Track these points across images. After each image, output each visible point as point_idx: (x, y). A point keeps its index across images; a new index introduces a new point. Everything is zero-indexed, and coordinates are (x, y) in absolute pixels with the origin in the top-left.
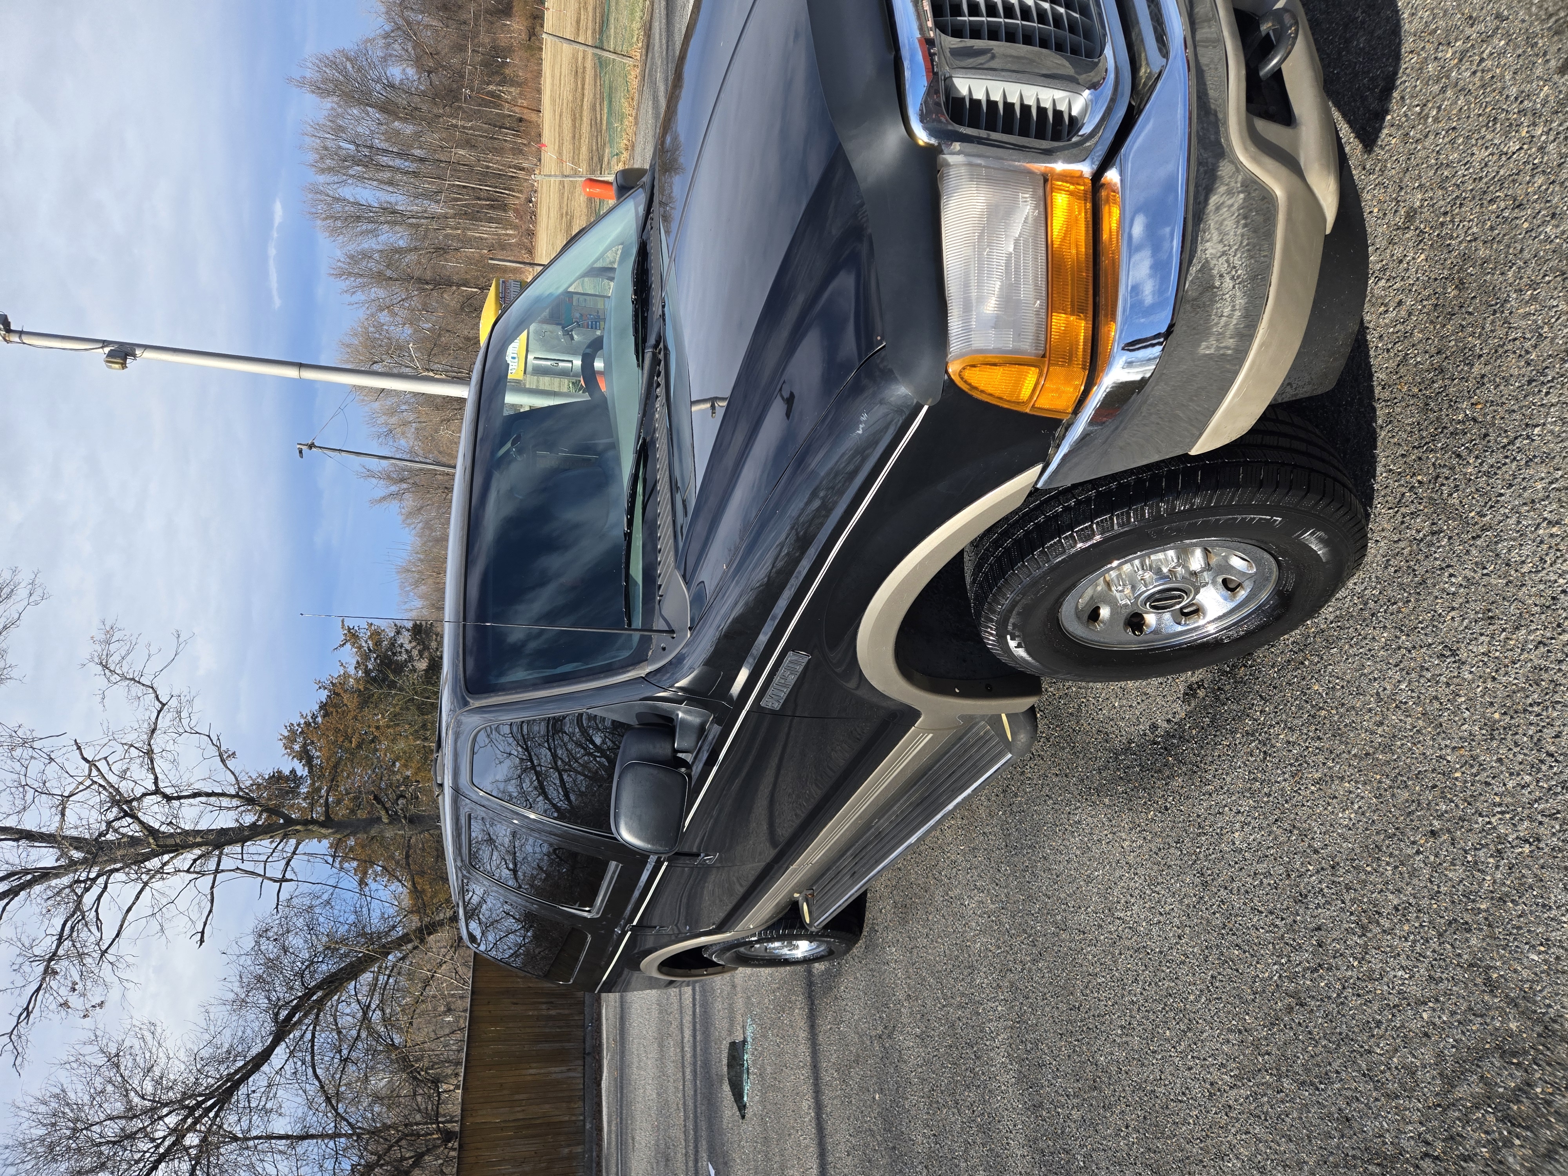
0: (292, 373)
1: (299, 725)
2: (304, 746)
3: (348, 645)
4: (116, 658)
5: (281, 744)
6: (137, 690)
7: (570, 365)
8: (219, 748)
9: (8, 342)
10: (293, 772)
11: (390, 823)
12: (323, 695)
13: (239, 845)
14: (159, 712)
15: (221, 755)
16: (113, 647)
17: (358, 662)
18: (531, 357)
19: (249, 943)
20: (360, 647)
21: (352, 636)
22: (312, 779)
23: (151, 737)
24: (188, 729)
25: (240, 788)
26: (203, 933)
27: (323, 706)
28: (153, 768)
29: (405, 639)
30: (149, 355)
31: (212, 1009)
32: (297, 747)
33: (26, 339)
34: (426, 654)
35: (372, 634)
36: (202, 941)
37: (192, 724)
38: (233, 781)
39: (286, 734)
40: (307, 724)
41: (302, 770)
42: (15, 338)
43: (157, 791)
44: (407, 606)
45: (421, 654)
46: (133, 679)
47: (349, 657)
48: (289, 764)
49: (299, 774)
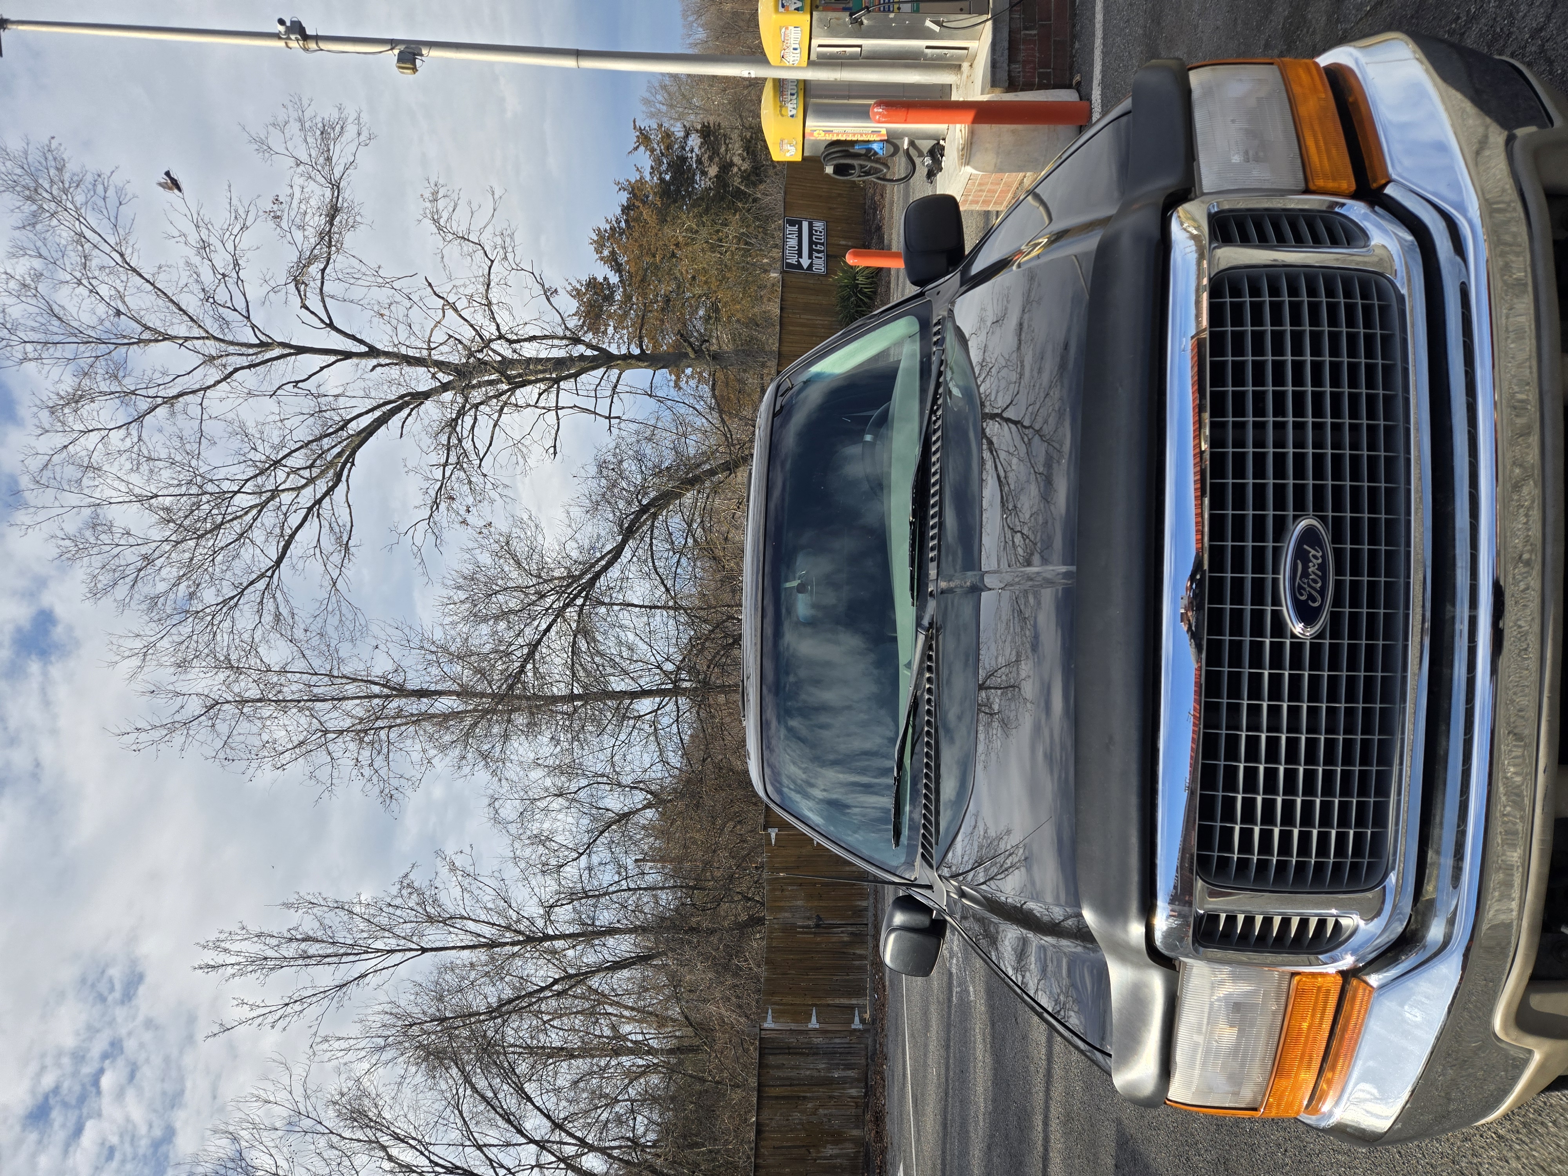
0: (569, 63)
1: (606, 231)
2: (613, 253)
3: (642, 148)
4: (445, 215)
5: (592, 247)
6: (468, 247)
7: (859, 49)
8: (543, 286)
9: (306, 50)
10: (605, 279)
11: (696, 358)
12: (624, 198)
13: (573, 380)
14: (490, 268)
15: (545, 293)
16: (441, 204)
17: (652, 168)
18: (815, 42)
19: (593, 470)
20: (652, 151)
21: (644, 138)
22: (624, 287)
23: (487, 291)
24: (515, 267)
25: (566, 328)
26: (555, 447)
27: (626, 209)
28: (494, 318)
29: (694, 141)
30: (435, 53)
31: (571, 509)
32: (606, 253)
33: (323, 45)
34: (717, 159)
35: (663, 138)
36: (555, 453)
37: (517, 261)
38: (560, 321)
39: (596, 238)
40: (613, 229)
41: (614, 279)
42: (312, 45)
43: (501, 337)
44: (691, 40)
45: (711, 159)
46: (463, 238)
47: (644, 160)
48: (603, 272)
49: (611, 282)
